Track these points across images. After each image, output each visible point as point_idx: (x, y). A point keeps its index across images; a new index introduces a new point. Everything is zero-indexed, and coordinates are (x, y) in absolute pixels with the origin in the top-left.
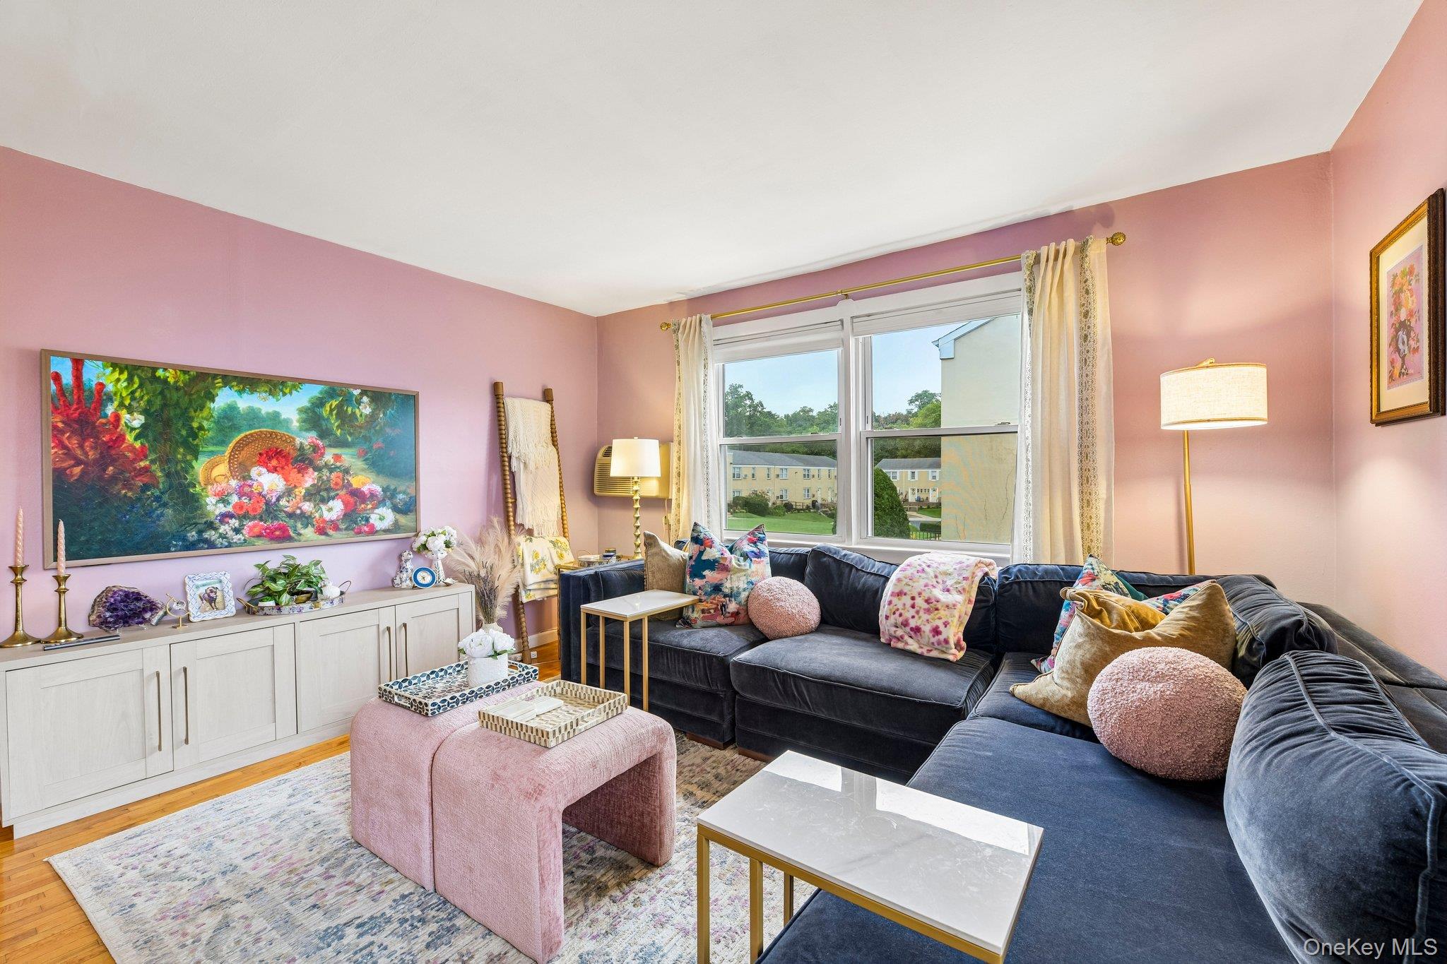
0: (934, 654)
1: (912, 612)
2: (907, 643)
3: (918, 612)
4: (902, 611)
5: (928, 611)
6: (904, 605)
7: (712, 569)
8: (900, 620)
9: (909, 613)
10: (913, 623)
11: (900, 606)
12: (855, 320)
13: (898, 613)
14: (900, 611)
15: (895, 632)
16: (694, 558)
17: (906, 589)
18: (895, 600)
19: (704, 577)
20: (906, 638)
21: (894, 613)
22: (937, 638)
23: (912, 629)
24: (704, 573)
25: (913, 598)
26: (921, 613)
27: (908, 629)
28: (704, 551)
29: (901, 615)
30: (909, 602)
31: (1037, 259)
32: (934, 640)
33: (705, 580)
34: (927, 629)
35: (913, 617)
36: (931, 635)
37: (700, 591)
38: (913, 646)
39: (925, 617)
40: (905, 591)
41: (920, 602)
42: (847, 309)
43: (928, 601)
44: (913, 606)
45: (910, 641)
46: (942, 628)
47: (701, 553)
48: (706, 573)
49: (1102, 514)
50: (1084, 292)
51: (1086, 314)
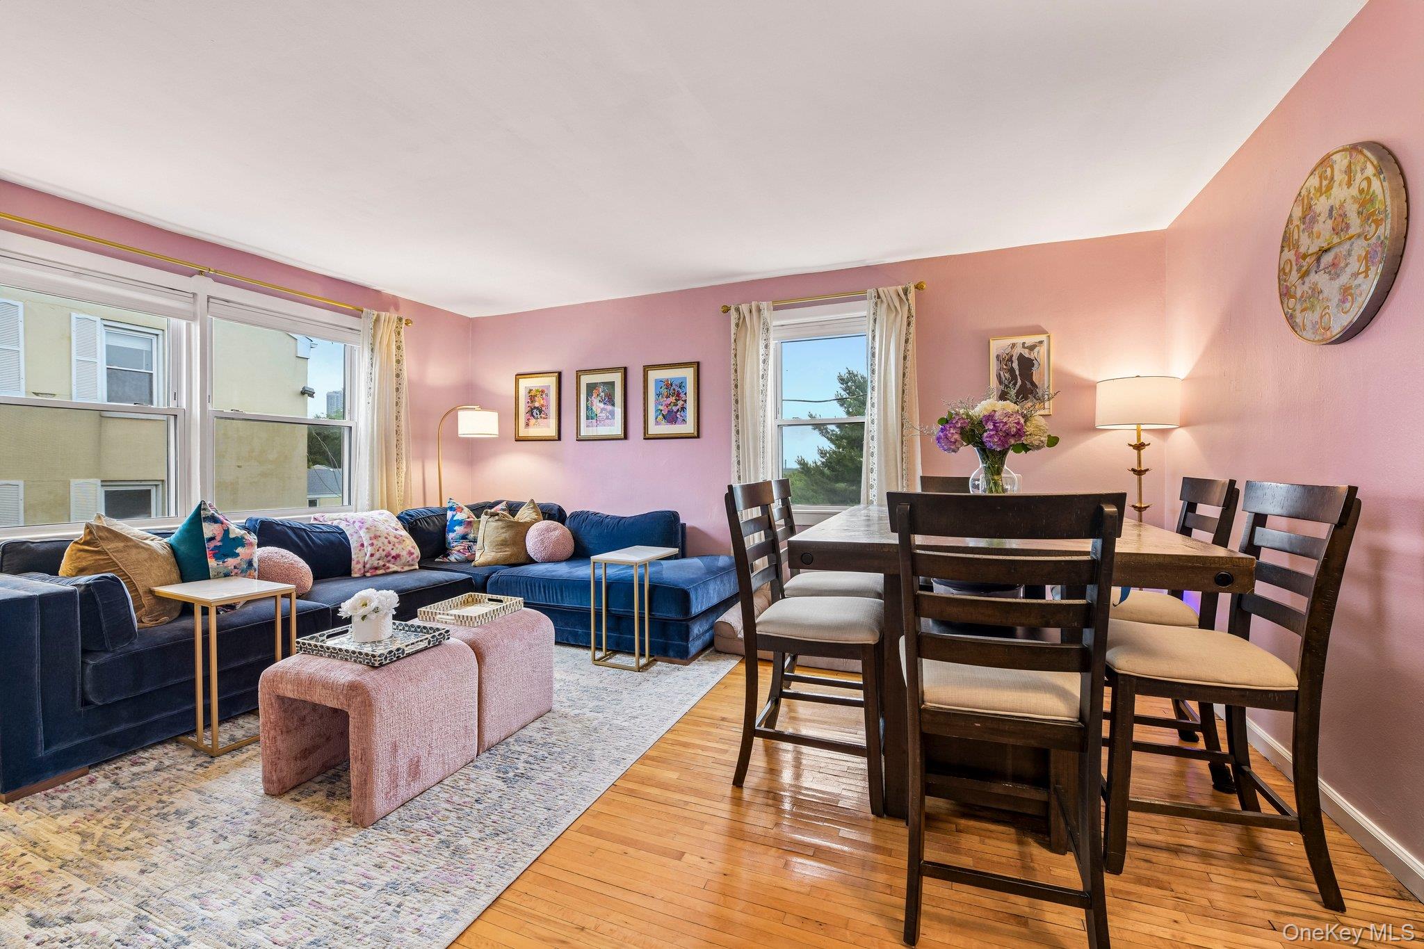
0: (406, 568)
1: (390, 546)
2: (388, 568)
3: (394, 545)
4: (385, 548)
5: (399, 543)
6: (383, 543)
7: (243, 545)
8: (384, 553)
9: (388, 548)
10: (394, 553)
11: (380, 544)
12: (211, 300)
13: (381, 550)
15: (378, 563)
16: (218, 538)
17: (378, 534)
18: (375, 542)
19: (238, 555)
20: (388, 565)
21: (378, 550)
22: (412, 557)
23: (393, 557)
24: (237, 551)
25: (386, 538)
26: (397, 545)
27: (390, 558)
28: (228, 529)
29: (384, 550)
30: (386, 541)
31: (377, 320)
32: (409, 559)
33: (239, 558)
34: (404, 553)
35: (392, 549)
36: (408, 556)
37: (236, 570)
38: (394, 568)
39: (400, 547)
40: (379, 534)
41: (392, 539)
42: (204, 286)
43: (395, 537)
44: (390, 543)
45: (391, 565)
46: (413, 551)
47: (227, 532)
48: (239, 550)
49: (403, 479)
50: (399, 348)
51: (398, 362)
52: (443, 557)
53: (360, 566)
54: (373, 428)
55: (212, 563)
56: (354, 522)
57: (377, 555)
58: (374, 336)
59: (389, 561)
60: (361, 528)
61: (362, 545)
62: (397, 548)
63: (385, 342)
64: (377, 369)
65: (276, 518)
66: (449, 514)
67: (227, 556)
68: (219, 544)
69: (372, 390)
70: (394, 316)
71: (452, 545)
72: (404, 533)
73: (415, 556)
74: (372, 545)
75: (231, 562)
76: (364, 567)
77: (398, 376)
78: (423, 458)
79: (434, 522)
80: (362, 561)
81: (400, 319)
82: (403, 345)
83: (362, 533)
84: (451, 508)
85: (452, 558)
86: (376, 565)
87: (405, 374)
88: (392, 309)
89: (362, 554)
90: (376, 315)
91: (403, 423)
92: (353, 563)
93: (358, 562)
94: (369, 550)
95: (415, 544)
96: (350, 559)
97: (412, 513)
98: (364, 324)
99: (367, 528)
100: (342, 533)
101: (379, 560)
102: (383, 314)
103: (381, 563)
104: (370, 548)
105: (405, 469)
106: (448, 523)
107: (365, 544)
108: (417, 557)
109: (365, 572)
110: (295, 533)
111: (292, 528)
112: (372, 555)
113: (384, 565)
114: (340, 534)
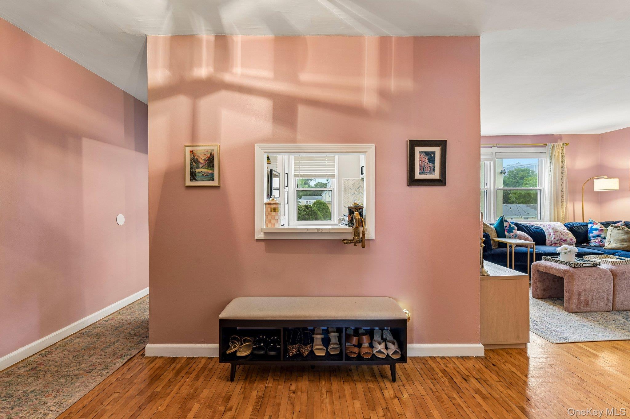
3: (564, 236)
5: (566, 235)
8: (560, 238)
10: (564, 239)
13: (558, 237)
14: (559, 236)
15: (557, 242)
16: (508, 226)
17: (557, 231)
18: (556, 233)
19: (513, 232)
21: (557, 237)
22: (572, 241)
23: (564, 240)
26: (565, 236)
27: (562, 240)
28: (510, 224)
29: (559, 237)
30: (560, 234)
34: (568, 239)
35: (563, 237)
36: (570, 241)
37: (513, 236)
39: (567, 236)
41: (563, 233)
42: (494, 150)
46: (572, 239)
48: (513, 231)
49: (565, 210)
50: (562, 156)
51: (562, 162)
52: (587, 244)
53: (549, 242)
54: (551, 189)
55: (506, 234)
56: (546, 226)
57: (557, 239)
58: (552, 154)
59: (562, 242)
60: (549, 228)
61: (550, 234)
62: (565, 237)
63: (557, 155)
64: (553, 166)
65: (519, 223)
66: (590, 226)
67: (510, 232)
68: (508, 228)
69: (551, 175)
70: (561, 144)
71: (591, 239)
72: (568, 231)
73: (573, 241)
74: (555, 234)
75: (511, 234)
76: (551, 242)
77: (562, 167)
78: (573, 201)
79: (581, 228)
80: (550, 240)
81: (563, 144)
82: (565, 154)
83: (550, 230)
84: (591, 223)
85: (592, 244)
86: (556, 242)
87: (565, 166)
88: (559, 140)
89: (550, 238)
90: (552, 146)
91: (564, 187)
92: (547, 241)
93: (549, 240)
94: (553, 236)
95: (573, 236)
96: (545, 239)
97: (571, 224)
98: (548, 149)
99: (552, 228)
100: (542, 229)
101: (557, 240)
102: (556, 144)
103: (558, 242)
104: (554, 236)
105: (565, 206)
106: (589, 229)
107: (552, 234)
108: (575, 241)
109: (551, 244)
110: (525, 227)
111: (524, 226)
112: (555, 238)
113: (559, 243)
114: (541, 229)
